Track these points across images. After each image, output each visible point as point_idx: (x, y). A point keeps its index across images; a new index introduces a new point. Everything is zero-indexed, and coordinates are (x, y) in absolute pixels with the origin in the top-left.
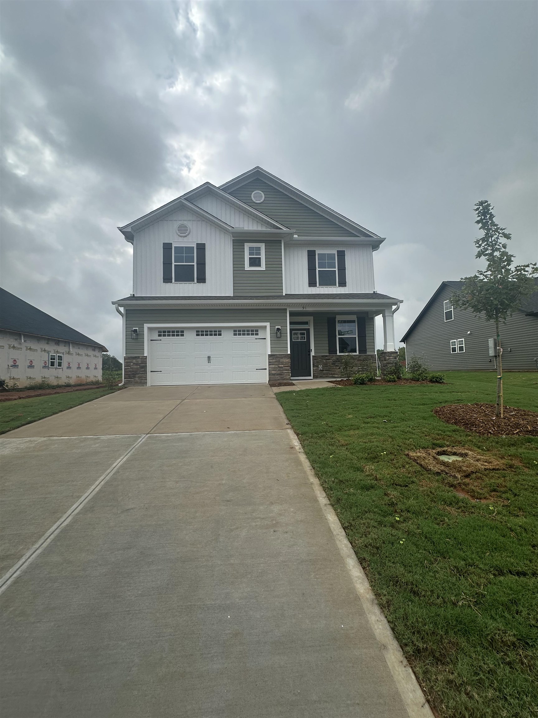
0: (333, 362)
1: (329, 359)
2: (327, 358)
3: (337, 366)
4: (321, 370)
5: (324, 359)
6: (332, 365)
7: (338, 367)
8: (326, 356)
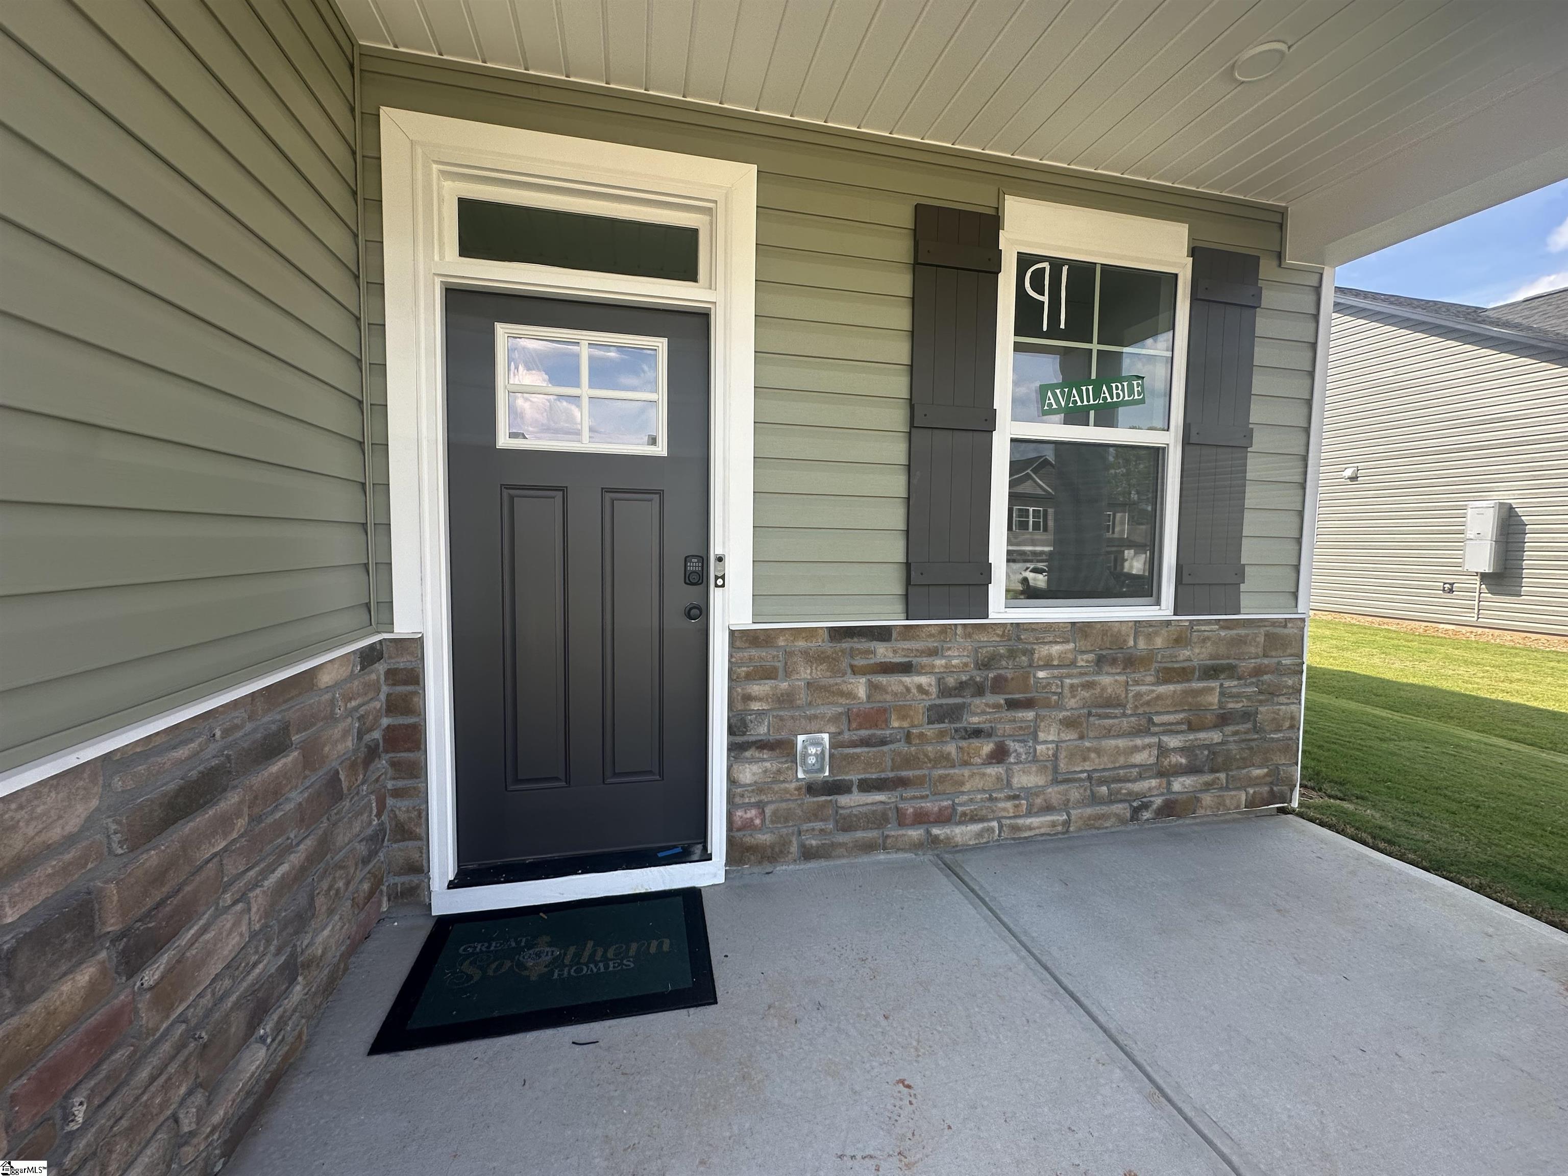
0: (944, 691)
1: (906, 668)
2: (883, 652)
3: (977, 733)
4: (811, 789)
5: (855, 671)
6: (930, 731)
7: (987, 748)
8: (882, 634)
